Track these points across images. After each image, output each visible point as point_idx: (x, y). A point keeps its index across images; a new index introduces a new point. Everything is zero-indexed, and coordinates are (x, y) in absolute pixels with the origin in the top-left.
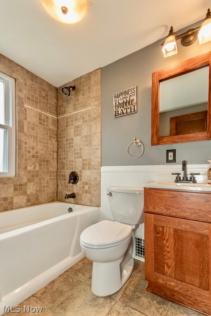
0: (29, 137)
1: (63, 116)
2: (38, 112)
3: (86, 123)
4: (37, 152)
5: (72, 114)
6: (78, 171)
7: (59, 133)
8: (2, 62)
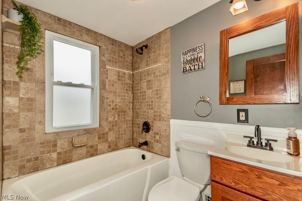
0: (110, 93)
1: (138, 71)
2: (117, 70)
3: (157, 78)
4: (116, 105)
5: (145, 69)
6: (150, 121)
7: (134, 86)
8: (90, 35)
